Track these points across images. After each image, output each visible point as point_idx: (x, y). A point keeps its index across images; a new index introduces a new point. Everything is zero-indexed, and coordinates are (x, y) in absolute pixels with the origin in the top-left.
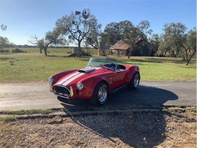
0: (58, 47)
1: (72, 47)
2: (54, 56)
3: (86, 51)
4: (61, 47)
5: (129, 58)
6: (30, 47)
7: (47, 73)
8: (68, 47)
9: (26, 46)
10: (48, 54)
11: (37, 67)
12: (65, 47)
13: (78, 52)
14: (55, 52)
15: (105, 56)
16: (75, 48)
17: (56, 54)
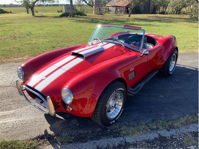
0: (47, 5)
1: (62, 5)
2: (43, 16)
3: (78, 9)
4: (50, 5)
5: (129, 16)
6: (16, 6)
7: (33, 42)
8: (58, 5)
9: (11, 6)
10: (36, 14)
11: (22, 34)
12: (54, 5)
13: (70, 11)
14: (44, 11)
15: (101, 14)
16: (66, 6)
17: (45, 14)
